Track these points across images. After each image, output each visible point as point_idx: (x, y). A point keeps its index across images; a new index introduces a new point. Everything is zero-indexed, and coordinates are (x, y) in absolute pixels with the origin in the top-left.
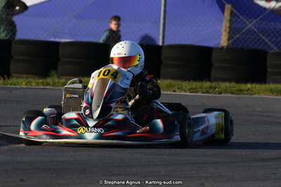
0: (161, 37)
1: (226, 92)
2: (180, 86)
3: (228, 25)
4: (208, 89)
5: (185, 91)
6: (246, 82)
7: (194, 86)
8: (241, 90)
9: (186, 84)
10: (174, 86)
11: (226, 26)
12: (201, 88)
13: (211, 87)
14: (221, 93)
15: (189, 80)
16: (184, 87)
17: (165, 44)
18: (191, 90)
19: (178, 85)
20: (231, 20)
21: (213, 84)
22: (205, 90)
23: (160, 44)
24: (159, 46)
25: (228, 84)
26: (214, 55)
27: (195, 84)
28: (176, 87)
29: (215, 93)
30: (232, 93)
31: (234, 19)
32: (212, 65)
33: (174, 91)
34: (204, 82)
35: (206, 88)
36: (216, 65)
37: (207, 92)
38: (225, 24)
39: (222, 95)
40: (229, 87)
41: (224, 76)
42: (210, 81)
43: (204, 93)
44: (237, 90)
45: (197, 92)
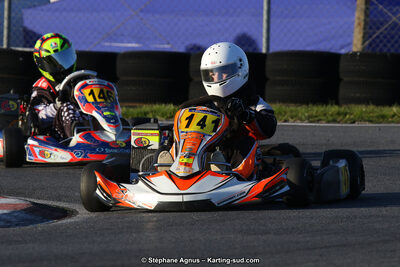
0: (264, 40)
1: (362, 119)
2: (294, 114)
3: (362, 17)
4: (335, 117)
5: (302, 121)
6: (390, 104)
7: (314, 113)
8: (383, 117)
9: (303, 110)
10: (285, 113)
11: (359, 18)
12: (325, 115)
13: (339, 114)
14: (354, 122)
15: (307, 104)
16: (300, 115)
17: (271, 51)
18: (310, 119)
19: (292, 111)
20: (367, 8)
21: (342, 109)
22: (330, 118)
23: (264, 51)
24: (262, 54)
25: (363, 108)
26: (343, 64)
27: (316, 109)
28: (288, 114)
29: (346, 122)
30: (371, 121)
31: (372, 8)
32: (340, 80)
33: (286, 121)
34: (329, 106)
35: (332, 115)
36: (345, 79)
37: (334, 121)
38: (358, 16)
39: (356, 125)
40: (366, 112)
41: (358, 95)
42: (337, 103)
43: (328, 122)
44: (378, 117)
45: (319, 121)
